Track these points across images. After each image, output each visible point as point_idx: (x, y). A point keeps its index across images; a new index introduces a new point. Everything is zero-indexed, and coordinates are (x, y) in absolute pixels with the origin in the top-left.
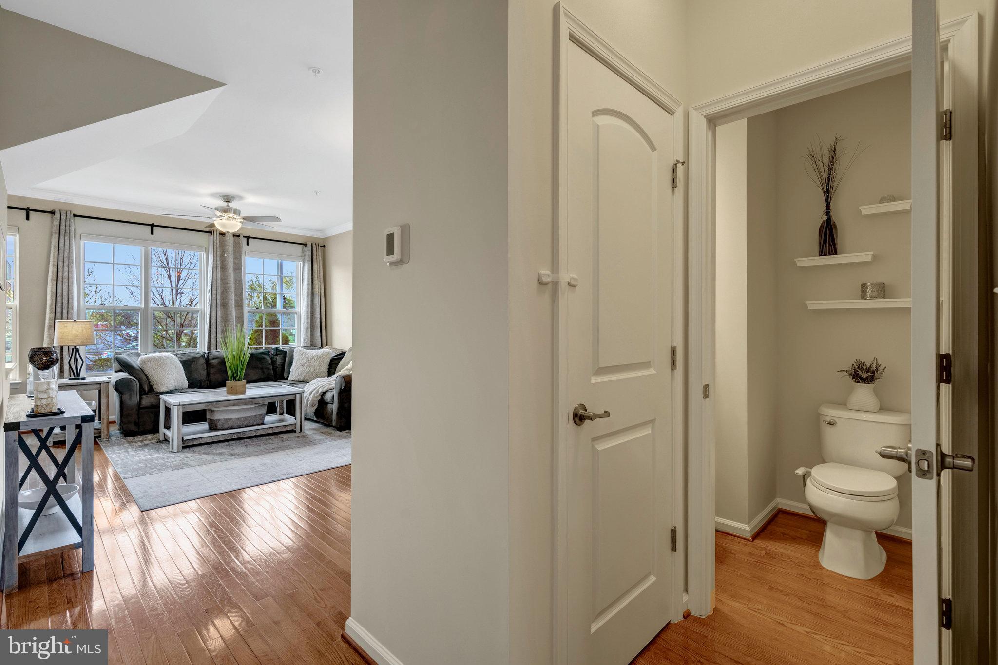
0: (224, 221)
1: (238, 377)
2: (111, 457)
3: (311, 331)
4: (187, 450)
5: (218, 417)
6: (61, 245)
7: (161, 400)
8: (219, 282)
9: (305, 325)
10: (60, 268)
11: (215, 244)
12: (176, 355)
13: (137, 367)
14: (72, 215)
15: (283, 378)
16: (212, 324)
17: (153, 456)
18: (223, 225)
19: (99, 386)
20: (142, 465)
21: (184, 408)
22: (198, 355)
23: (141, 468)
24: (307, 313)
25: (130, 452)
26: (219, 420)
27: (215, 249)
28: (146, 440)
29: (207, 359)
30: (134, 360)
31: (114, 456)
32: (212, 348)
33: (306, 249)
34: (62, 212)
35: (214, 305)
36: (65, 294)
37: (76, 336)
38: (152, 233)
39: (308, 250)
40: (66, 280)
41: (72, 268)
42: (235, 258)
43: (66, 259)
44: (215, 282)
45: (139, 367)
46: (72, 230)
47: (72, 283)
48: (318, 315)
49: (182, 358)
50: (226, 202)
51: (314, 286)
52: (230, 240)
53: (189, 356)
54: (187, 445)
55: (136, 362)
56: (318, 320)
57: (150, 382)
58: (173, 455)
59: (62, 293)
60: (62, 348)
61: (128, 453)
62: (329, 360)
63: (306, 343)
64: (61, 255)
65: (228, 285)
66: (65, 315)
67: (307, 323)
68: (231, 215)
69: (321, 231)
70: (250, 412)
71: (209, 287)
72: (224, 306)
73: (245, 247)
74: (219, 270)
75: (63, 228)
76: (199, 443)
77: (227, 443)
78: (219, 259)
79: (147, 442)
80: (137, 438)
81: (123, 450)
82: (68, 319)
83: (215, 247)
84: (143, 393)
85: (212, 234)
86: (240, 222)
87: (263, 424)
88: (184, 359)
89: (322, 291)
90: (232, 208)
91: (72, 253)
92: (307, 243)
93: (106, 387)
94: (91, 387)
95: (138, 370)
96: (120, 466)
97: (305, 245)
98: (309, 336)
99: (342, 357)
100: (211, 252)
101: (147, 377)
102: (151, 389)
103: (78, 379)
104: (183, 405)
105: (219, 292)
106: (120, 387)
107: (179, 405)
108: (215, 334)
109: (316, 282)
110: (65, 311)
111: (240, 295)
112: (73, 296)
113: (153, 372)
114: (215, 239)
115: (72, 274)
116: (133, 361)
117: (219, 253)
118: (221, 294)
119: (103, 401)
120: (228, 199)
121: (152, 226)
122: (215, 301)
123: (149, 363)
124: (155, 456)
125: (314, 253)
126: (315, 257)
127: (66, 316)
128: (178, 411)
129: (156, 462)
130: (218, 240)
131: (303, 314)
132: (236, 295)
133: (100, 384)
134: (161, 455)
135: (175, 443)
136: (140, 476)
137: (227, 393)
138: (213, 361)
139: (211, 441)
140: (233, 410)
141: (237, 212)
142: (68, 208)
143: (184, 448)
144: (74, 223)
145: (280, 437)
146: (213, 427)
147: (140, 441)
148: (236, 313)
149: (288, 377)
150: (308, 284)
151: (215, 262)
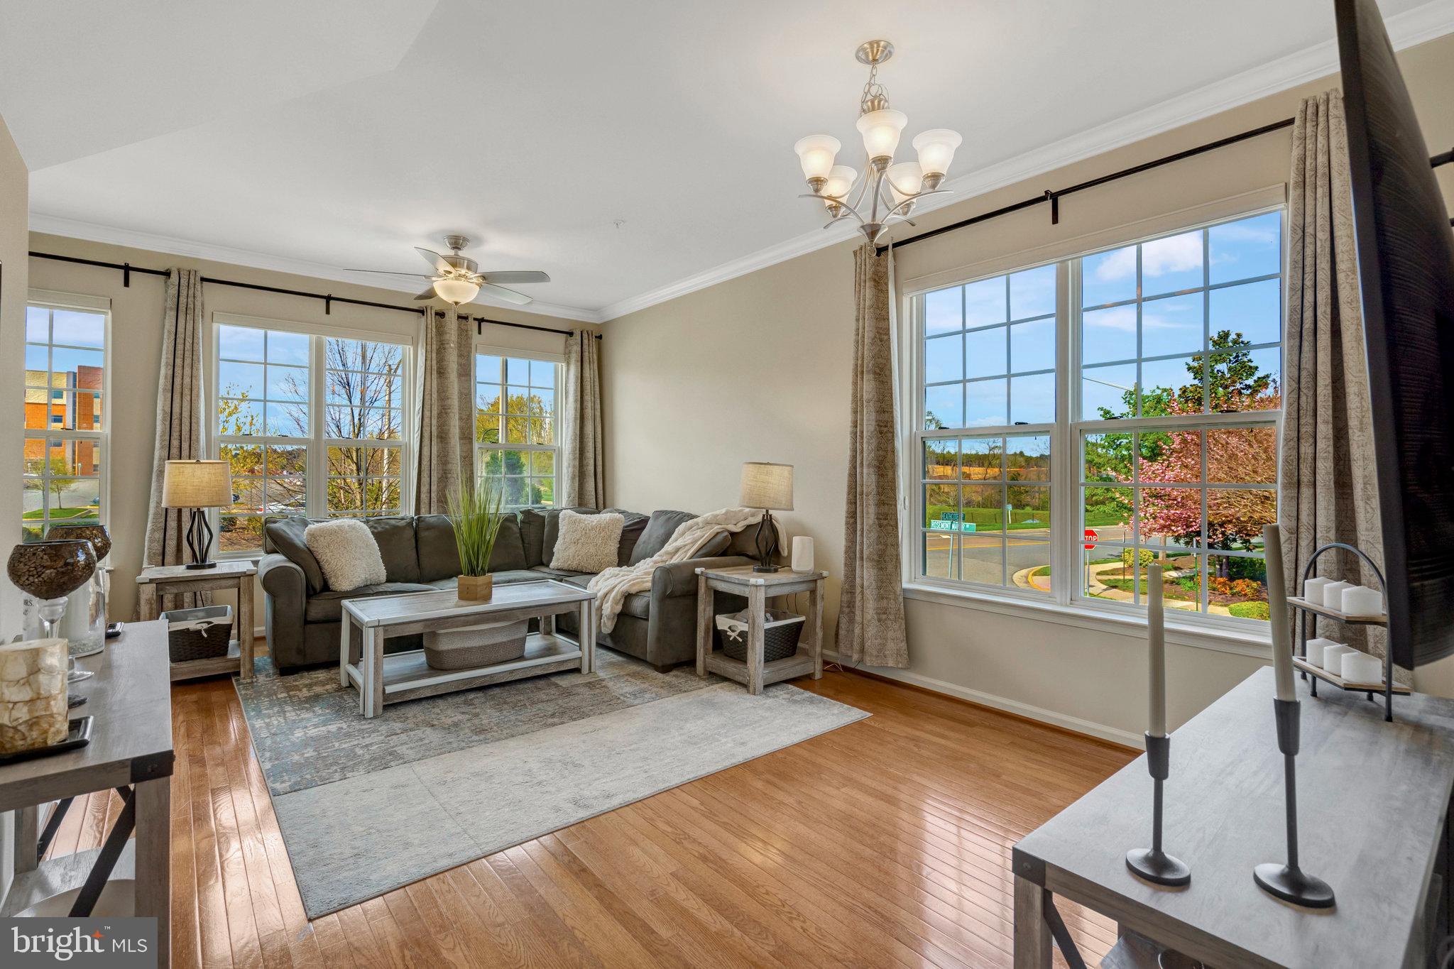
0: (450, 282)
1: (479, 569)
2: (253, 727)
3: (579, 481)
4: (392, 714)
5: (445, 645)
6: (181, 329)
7: (344, 613)
8: (435, 396)
9: (571, 470)
10: (178, 370)
11: (429, 331)
12: (367, 522)
13: (301, 545)
14: (198, 279)
15: (542, 564)
16: (423, 468)
17: (330, 727)
18: (449, 290)
19: (236, 581)
20: (310, 753)
21: (385, 631)
22: (403, 523)
23: (307, 763)
24: (574, 450)
25: (288, 714)
26: (448, 651)
27: (429, 340)
28: (316, 684)
29: (417, 529)
30: (298, 532)
31: (259, 723)
32: (423, 510)
33: (572, 341)
34: (181, 273)
35: (426, 435)
36: (186, 414)
37: (199, 490)
38: (328, 312)
39: (576, 344)
40: (187, 392)
41: (198, 369)
42: (460, 356)
43: (188, 354)
44: (427, 397)
45: (305, 545)
46: (198, 304)
47: (198, 396)
48: (590, 455)
49: (375, 528)
50: (454, 248)
51: (585, 404)
52: (452, 324)
53: (387, 524)
54: (392, 704)
55: (300, 536)
56: (592, 462)
57: (323, 573)
58: (365, 726)
59: (181, 414)
60: (180, 511)
61: (285, 718)
62: (619, 532)
63: (572, 501)
64: (180, 347)
65: (449, 402)
66: (185, 452)
67: (574, 466)
68: (463, 271)
69: (596, 310)
70: (499, 636)
71: (419, 405)
72: (442, 437)
73: (476, 338)
74: (435, 375)
75: (183, 300)
76: (412, 698)
77: (460, 699)
78: (434, 355)
79: (318, 689)
80: (302, 677)
81: (276, 709)
82: (190, 459)
83: (429, 336)
84: (311, 593)
85: (423, 314)
86: (477, 284)
87: (521, 658)
88: (380, 529)
89: (598, 414)
90: (464, 259)
91: (198, 344)
92: (574, 331)
93: (248, 584)
94: (224, 583)
95: (302, 550)
96: (268, 754)
97: (571, 334)
98: (577, 489)
99: (643, 528)
100: (423, 345)
101: (318, 563)
102: (326, 587)
103: (203, 567)
104: (385, 626)
105: (435, 413)
106: (273, 581)
107: (379, 626)
108: (428, 486)
109: (588, 398)
110: (185, 446)
111: (468, 419)
112: (198, 418)
113: (329, 555)
114: (429, 322)
115: (198, 380)
116: (296, 535)
117: (434, 347)
118: (438, 418)
119: (244, 609)
120: (457, 242)
121: (328, 299)
122: (428, 429)
123: (322, 539)
124: (333, 728)
125: (585, 347)
126: (586, 354)
127: (188, 454)
128: (376, 636)
129: (337, 745)
130: (434, 324)
131: (567, 452)
132: (460, 419)
133: (239, 577)
134: (344, 726)
135: (370, 699)
136: (306, 788)
137: (461, 598)
138: (426, 533)
139: (435, 694)
140: (473, 631)
141: (471, 266)
142: (192, 267)
143: (386, 707)
144: (202, 293)
145: (557, 686)
146: (436, 665)
147: (306, 686)
148: (462, 451)
149: (550, 561)
150: (576, 401)
151: (429, 362)
